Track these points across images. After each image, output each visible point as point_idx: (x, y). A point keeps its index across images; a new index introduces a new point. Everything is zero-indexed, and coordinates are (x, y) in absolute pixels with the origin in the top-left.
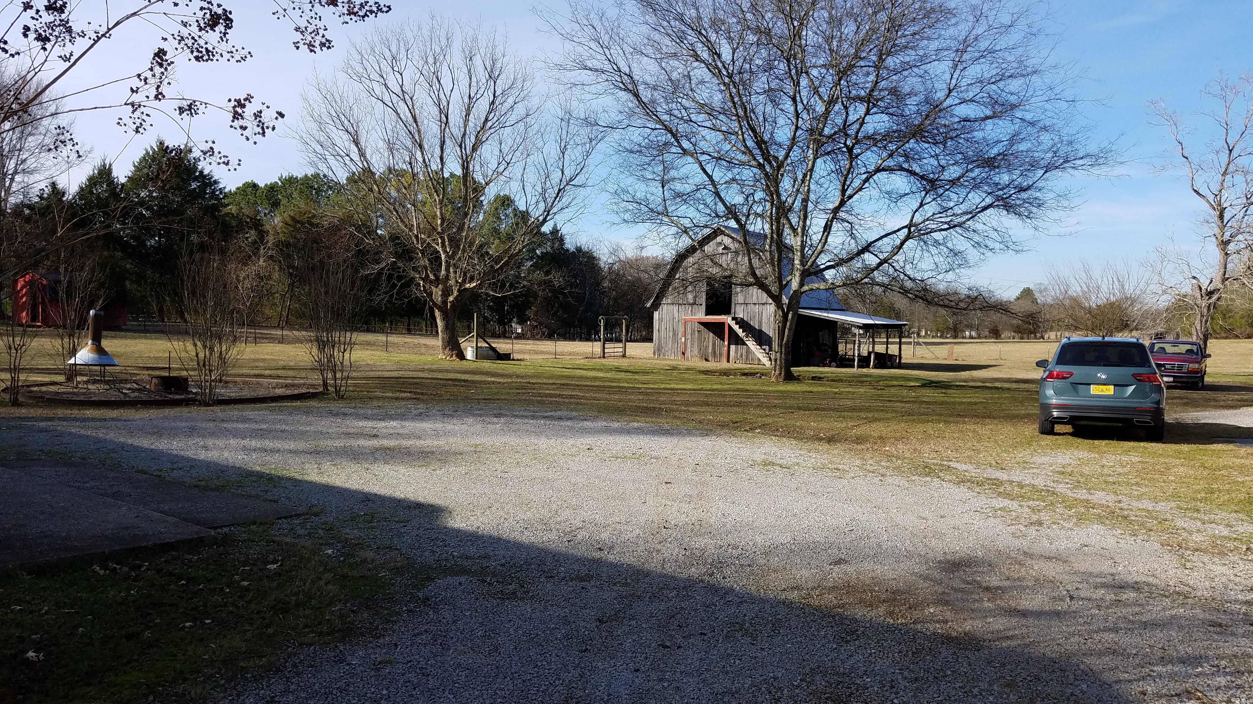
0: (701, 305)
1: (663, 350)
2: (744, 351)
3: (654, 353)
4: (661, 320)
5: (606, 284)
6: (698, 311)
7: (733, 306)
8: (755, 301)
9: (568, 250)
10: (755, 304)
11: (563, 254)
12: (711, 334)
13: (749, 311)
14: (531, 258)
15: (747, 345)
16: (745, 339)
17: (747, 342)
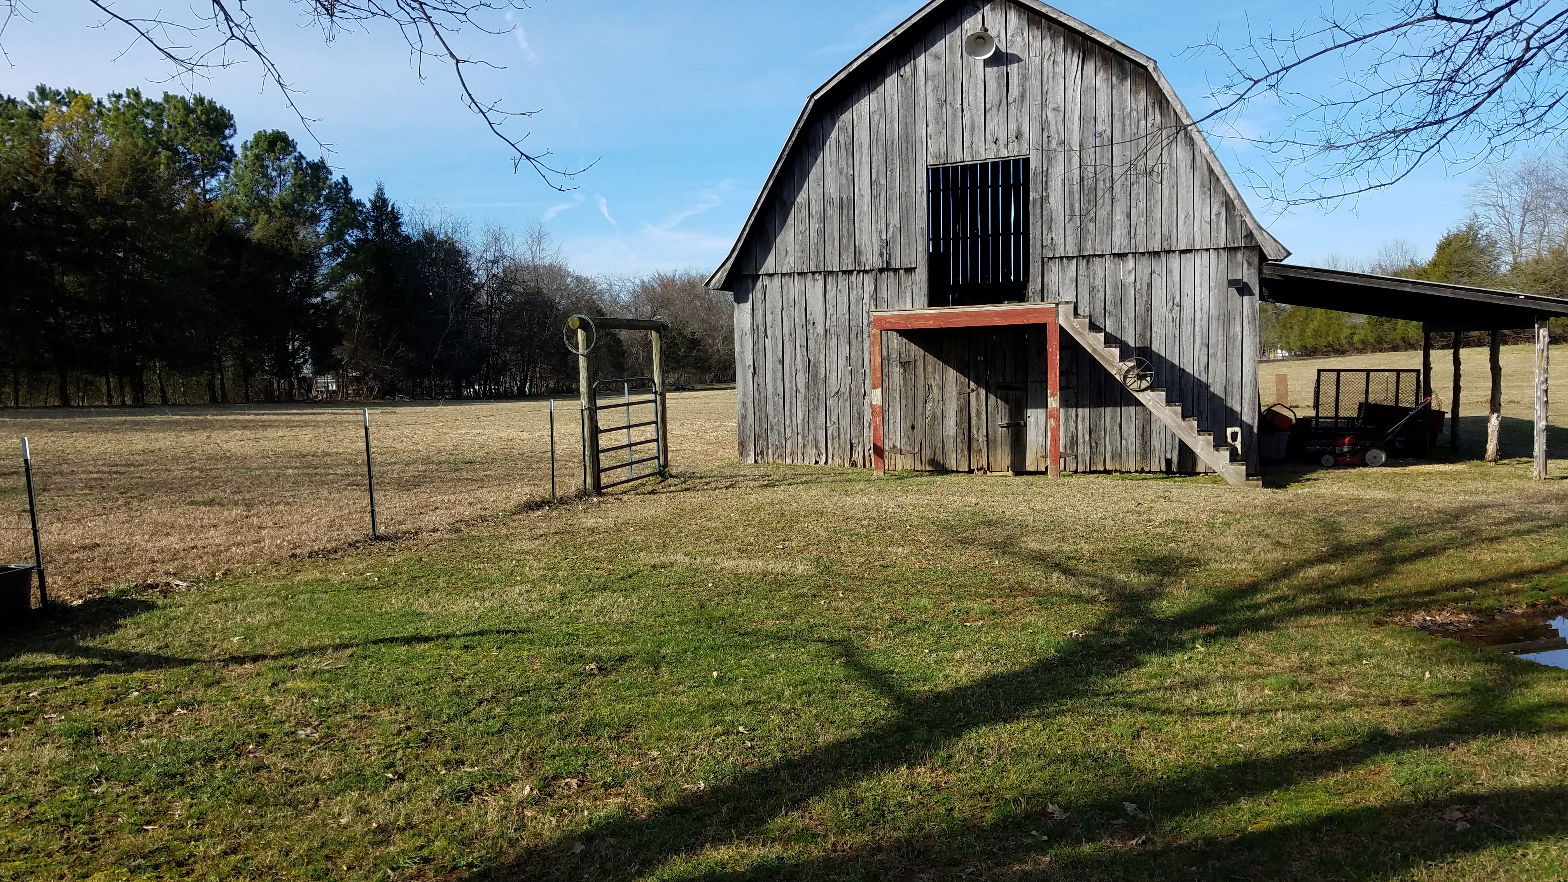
0: (910, 270)
1: (773, 438)
2: (1130, 432)
3: (742, 447)
4: (760, 332)
5: (483, 298)
6: (901, 295)
7: (1035, 268)
8: (1120, 243)
9: (408, 238)
10: (1121, 256)
11: (399, 245)
12: (952, 374)
13: (1098, 282)
14: (336, 253)
15: (1138, 403)
16: (1132, 384)
17: (1139, 396)
